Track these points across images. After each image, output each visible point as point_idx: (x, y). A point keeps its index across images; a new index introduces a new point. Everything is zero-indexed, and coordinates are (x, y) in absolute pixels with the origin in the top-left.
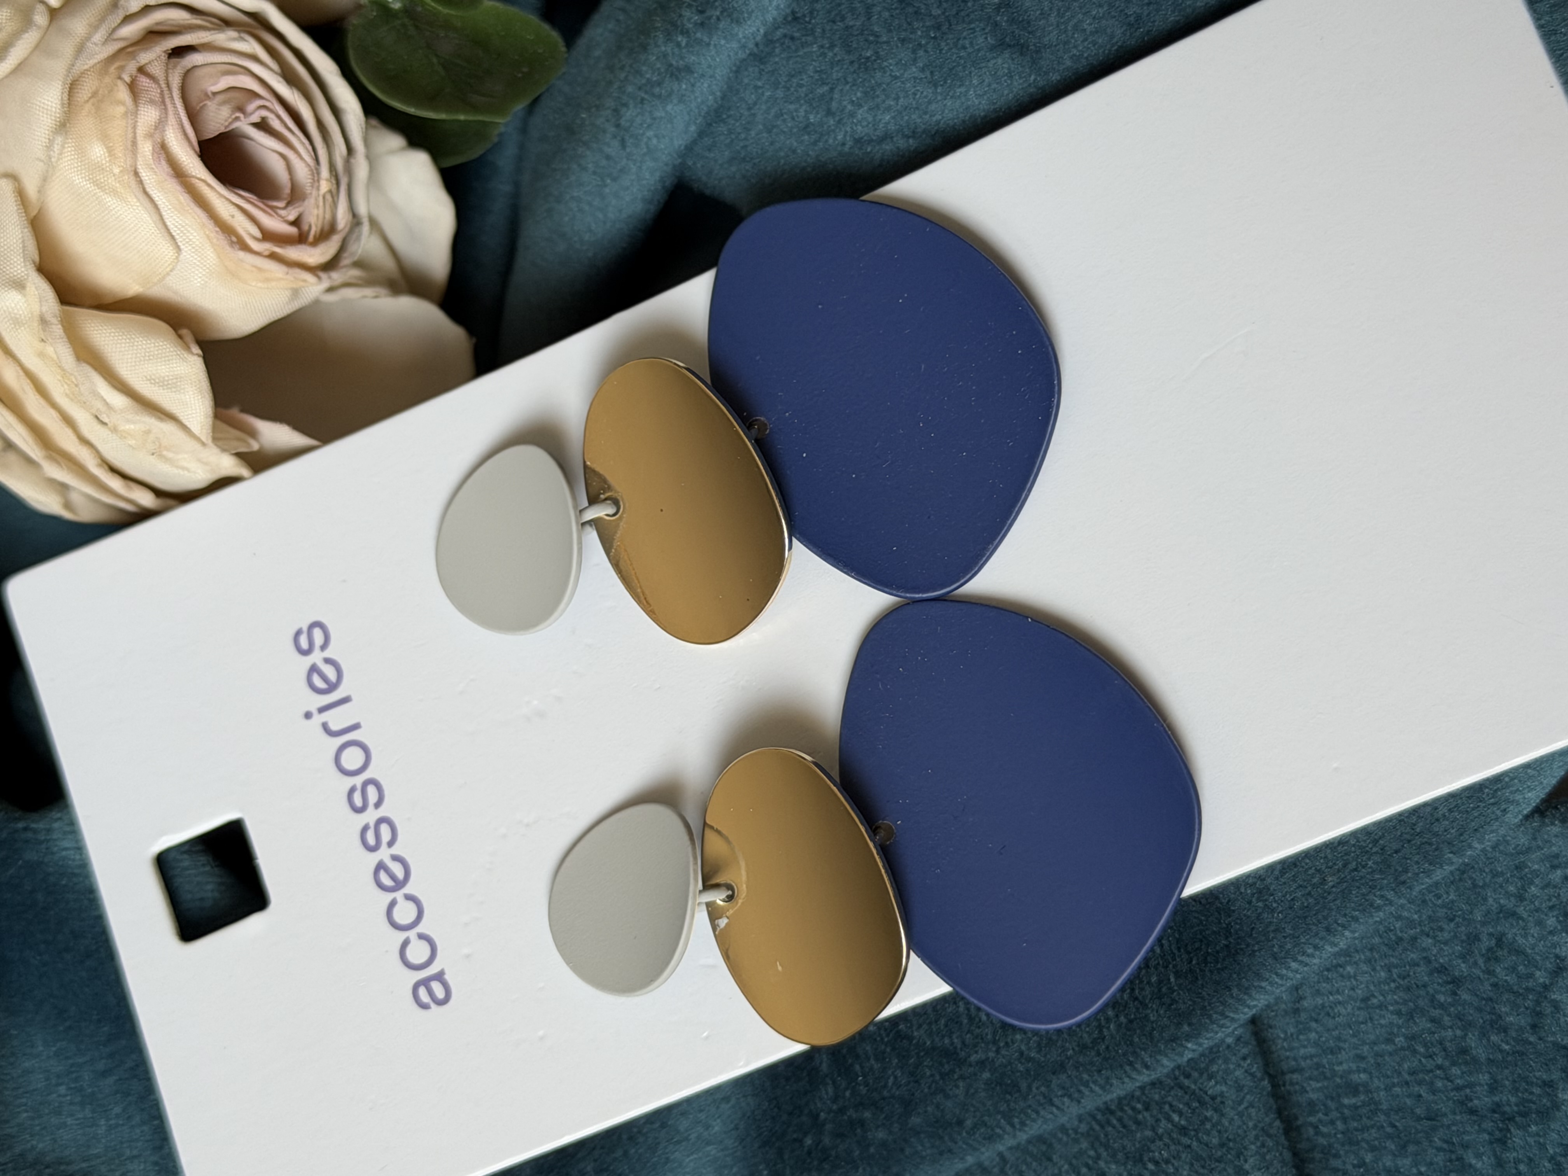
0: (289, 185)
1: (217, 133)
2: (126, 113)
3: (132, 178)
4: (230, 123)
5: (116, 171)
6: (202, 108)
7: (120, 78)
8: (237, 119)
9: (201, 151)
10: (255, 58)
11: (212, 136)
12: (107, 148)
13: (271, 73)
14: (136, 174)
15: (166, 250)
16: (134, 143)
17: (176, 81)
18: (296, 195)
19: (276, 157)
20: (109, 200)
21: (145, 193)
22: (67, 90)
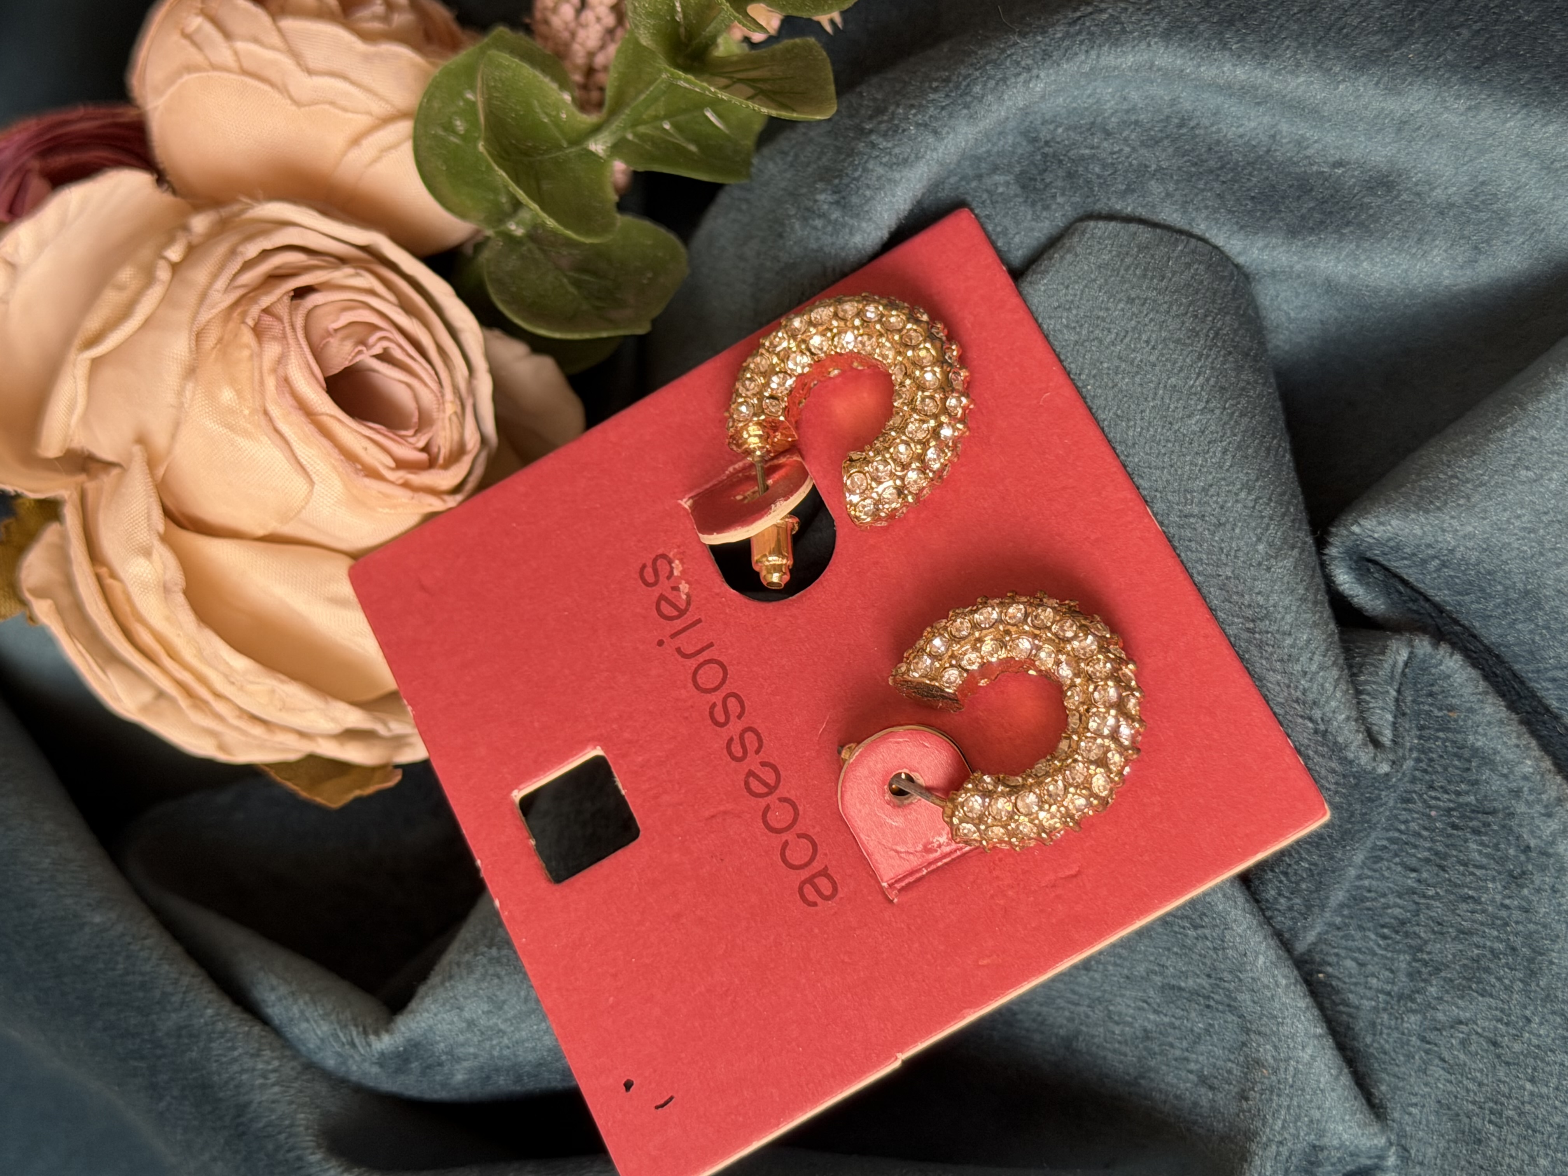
0: (416, 414)
1: (342, 368)
2: (251, 356)
3: (263, 418)
4: (354, 357)
5: (246, 412)
6: (325, 345)
7: (244, 322)
8: (360, 352)
9: (327, 387)
10: (372, 292)
11: (336, 371)
12: (236, 391)
13: (389, 306)
14: (266, 413)
15: (299, 484)
16: (262, 383)
17: (299, 322)
18: (424, 422)
19: (403, 386)
20: (241, 441)
21: (277, 431)
22: (193, 338)
